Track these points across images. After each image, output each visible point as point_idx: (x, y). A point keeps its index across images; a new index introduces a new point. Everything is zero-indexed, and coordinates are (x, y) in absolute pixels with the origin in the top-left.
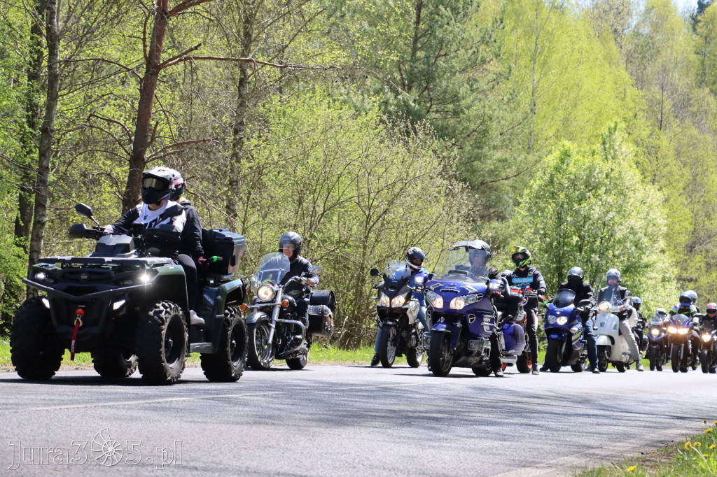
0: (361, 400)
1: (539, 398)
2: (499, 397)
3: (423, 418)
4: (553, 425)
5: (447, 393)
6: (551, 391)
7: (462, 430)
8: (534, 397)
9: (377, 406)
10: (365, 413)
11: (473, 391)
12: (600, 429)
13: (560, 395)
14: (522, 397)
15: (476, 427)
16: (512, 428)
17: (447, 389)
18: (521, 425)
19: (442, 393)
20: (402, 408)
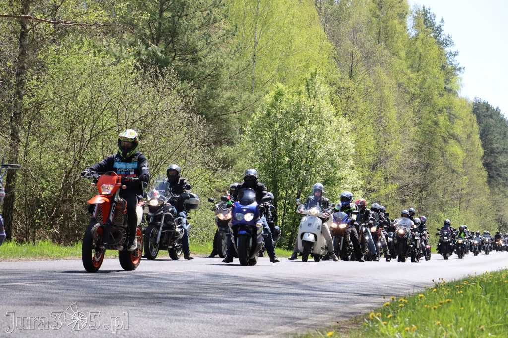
0: (122, 285)
1: (260, 282)
2: (230, 281)
3: (171, 298)
4: (270, 302)
5: (189, 279)
6: (269, 277)
7: (200, 307)
8: (256, 281)
9: (134, 290)
10: (125, 295)
11: (209, 277)
12: (305, 304)
13: (276, 280)
14: (247, 281)
15: (212, 305)
16: (240, 305)
17: (189, 276)
18: (247, 302)
19: (185, 279)
20: (154, 291)
